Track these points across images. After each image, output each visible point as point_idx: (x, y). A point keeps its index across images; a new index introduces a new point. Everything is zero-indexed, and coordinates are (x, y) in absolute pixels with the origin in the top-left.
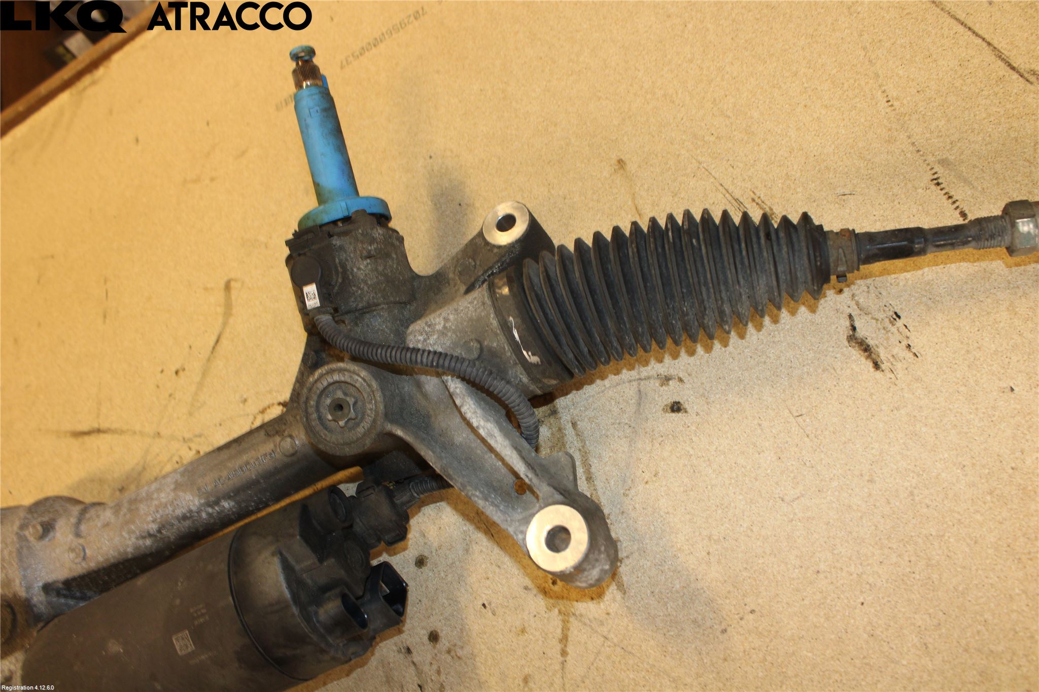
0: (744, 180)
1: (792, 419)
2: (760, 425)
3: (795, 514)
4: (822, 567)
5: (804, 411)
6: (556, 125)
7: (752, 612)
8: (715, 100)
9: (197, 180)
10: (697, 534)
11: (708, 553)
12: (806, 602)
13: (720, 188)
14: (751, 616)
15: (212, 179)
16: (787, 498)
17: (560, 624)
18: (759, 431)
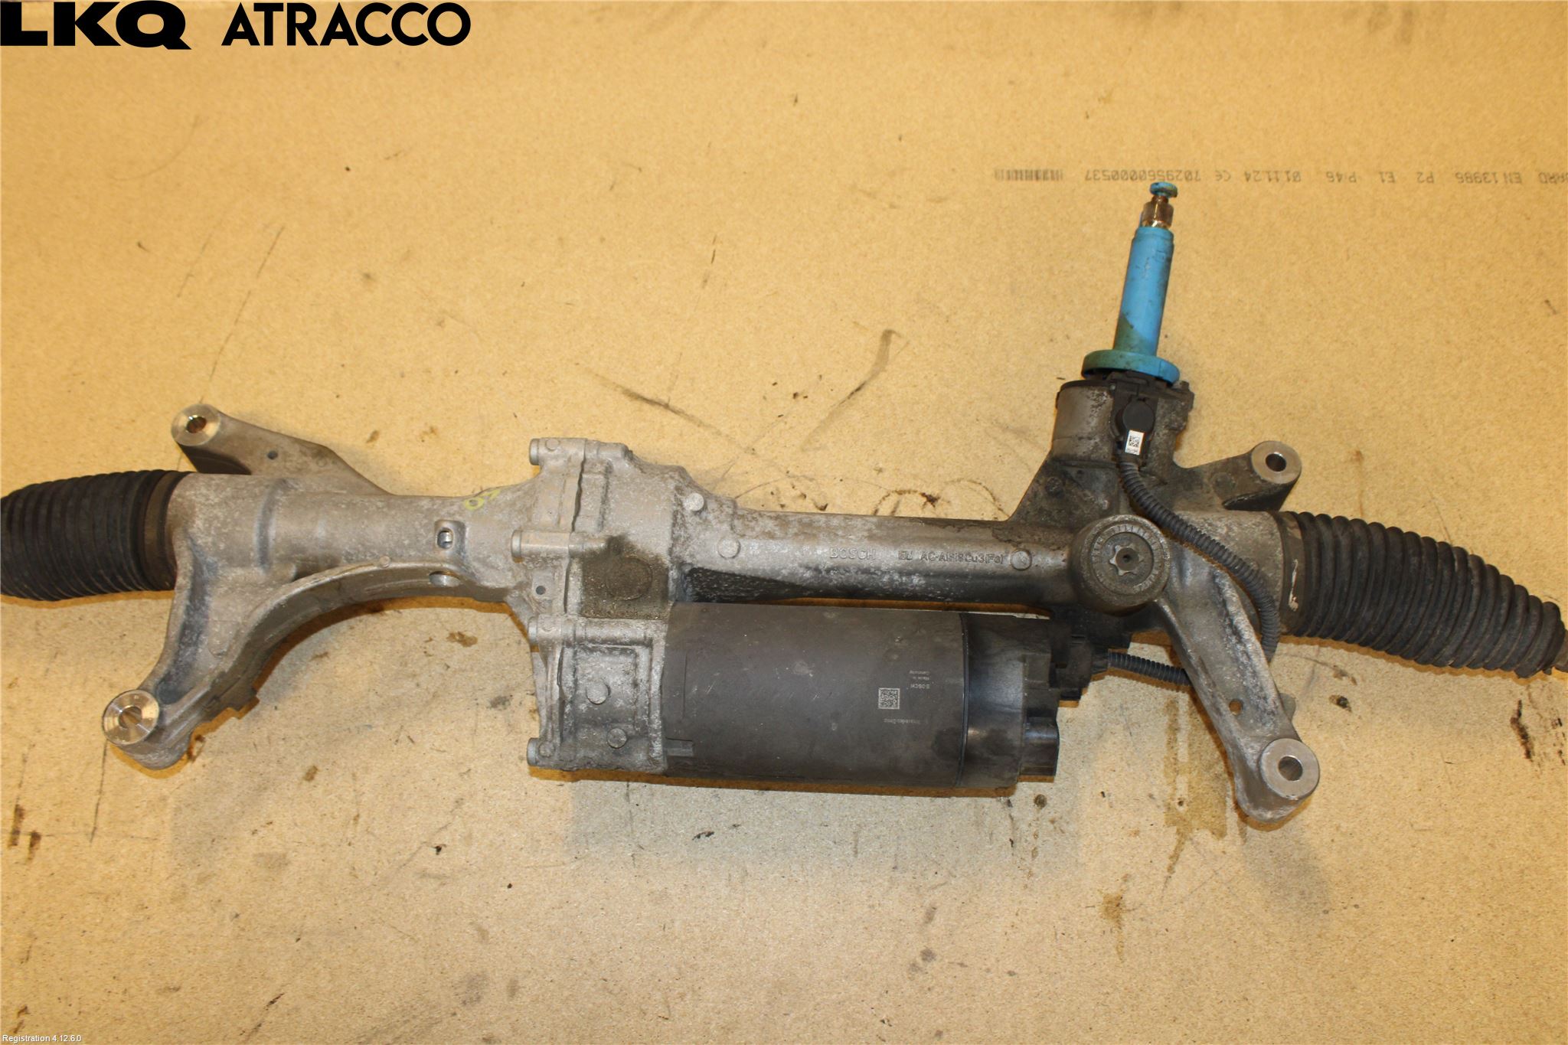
0: (1467, 536)
1: (1441, 762)
2: (1412, 754)
3: (1419, 842)
4: (1428, 896)
5: (1454, 761)
6: (1306, 381)
7: (1356, 906)
8: (1465, 447)
9: (871, 195)
10: (1327, 819)
11: (1333, 841)
12: (1405, 918)
13: (1444, 531)
14: (1354, 909)
15: (892, 206)
16: (1416, 826)
17: (1175, 843)
18: (1410, 759)
